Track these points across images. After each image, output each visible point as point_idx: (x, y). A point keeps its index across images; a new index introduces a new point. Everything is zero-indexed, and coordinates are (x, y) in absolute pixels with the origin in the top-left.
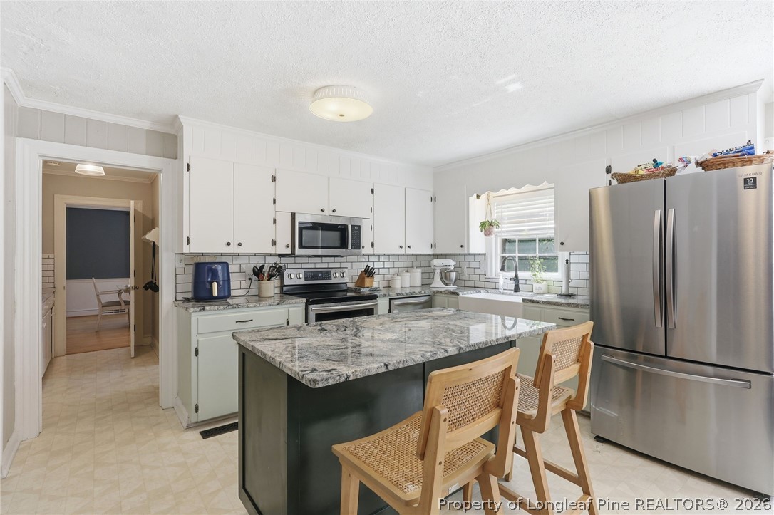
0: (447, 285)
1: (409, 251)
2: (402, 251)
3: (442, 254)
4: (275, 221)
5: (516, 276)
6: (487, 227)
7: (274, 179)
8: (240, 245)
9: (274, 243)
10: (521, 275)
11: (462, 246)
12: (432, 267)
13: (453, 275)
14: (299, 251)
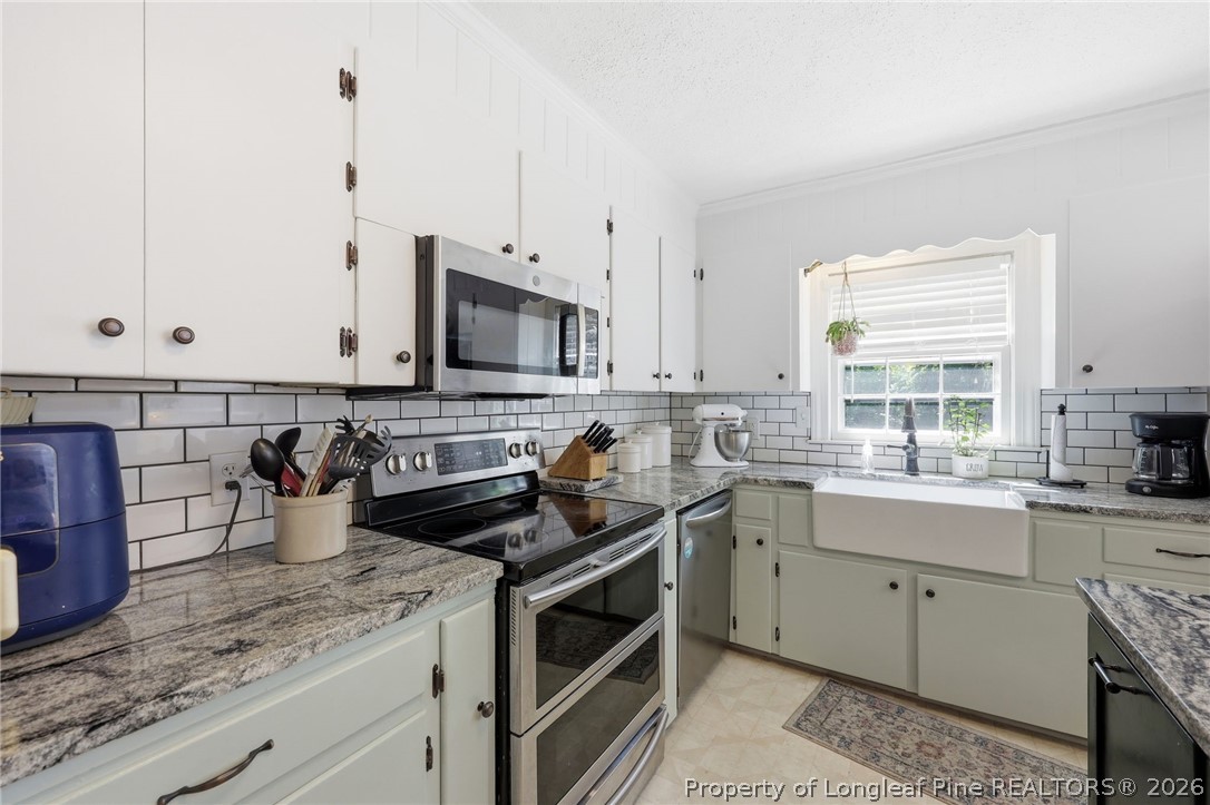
0: (727, 458)
1: (668, 386)
2: (653, 386)
3: (716, 395)
4: (352, 259)
5: (912, 440)
6: (841, 335)
7: (348, 86)
8: (181, 337)
9: (349, 343)
10: (922, 435)
11: (781, 377)
12: (698, 422)
13: (744, 438)
14: (443, 376)
